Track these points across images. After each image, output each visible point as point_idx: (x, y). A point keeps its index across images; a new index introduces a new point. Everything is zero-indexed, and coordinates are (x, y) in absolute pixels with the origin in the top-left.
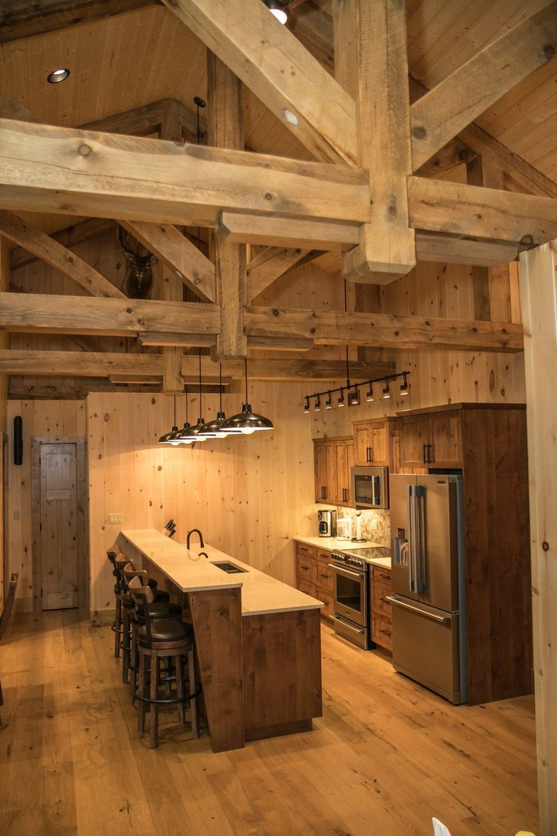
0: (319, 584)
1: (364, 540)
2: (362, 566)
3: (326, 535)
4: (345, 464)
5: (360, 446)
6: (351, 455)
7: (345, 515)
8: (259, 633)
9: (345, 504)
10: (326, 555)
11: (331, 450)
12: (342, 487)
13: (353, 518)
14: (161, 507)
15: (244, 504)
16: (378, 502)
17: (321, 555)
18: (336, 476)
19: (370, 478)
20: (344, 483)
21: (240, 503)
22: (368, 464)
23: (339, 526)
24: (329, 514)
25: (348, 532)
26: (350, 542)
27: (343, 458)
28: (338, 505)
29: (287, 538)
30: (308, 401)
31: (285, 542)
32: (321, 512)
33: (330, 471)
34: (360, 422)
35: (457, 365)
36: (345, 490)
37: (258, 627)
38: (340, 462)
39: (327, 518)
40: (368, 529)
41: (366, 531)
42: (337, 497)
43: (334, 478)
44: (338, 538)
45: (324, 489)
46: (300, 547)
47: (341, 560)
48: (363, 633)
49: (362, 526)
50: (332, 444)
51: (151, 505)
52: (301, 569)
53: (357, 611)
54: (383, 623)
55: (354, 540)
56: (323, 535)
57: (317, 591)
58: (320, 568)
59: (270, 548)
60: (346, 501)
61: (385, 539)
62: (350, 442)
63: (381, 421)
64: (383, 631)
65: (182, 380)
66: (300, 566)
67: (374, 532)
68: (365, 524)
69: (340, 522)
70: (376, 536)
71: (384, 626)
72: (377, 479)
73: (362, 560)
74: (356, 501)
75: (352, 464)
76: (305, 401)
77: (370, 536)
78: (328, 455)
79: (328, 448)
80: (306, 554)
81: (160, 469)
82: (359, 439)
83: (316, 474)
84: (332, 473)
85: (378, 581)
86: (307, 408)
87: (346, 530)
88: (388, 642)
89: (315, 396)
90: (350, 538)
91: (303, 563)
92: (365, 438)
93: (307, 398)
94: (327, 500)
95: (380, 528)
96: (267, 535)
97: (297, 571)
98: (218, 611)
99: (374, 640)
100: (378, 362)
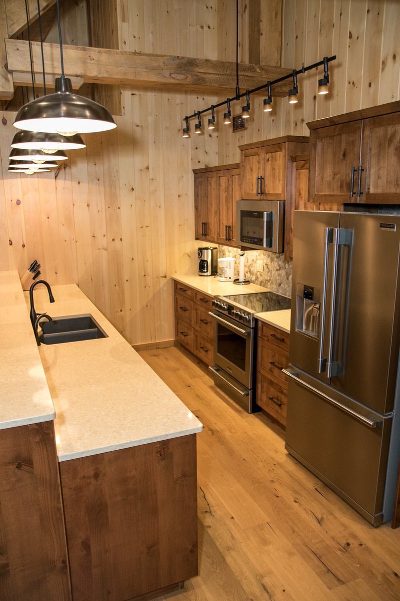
0: (197, 328)
1: (247, 282)
2: (249, 321)
3: (206, 274)
4: (229, 199)
5: (248, 176)
6: (236, 187)
7: (227, 253)
8: (93, 481)
9: (228, 243)
10: (206, 300)
11: (213, 181)
12: (225, 222)
13: (235, 257)
14: (24, 246)
15: (117, 241)
16: (270, 244)
17: (200, 299)
18: (218, 212)
19: (260, 215)
20: (228, 220)
21: (113, 240)
22: (259, 197)
23: (220, 265)
24: (210, 252)
25: (230, 273)
26: (232, 283)
27: (227, 190)
28: (219, 244)
29: (166, 277)
30: (188, 124)
31: (163, 282)
32: (201, 250)
33: (211, 205)
34: (250, 146)
35: (394, 57)
36: (229, 228)
37: (92, 473)
38: (223, 195)
39: (208, 256)
40: (252, 269)
41: (250, 271)
42: (219, 234)
43: (216, 213)
44: (218, 278)
45: (205, 225)
46: (179, 287)
47: (224, 309)
48: (247, 395)
49: (245, 266)
50: (214, 174)
51: (11, 244)
52: (179, 309)
53: (240, 370)
54: (272, 389)
55: (236, 281)
56: (203, 274)
57: (197, 336)
58: (199, 313)
59: (147, 287)
60: (229, 240)
61: (272, 283)
62: (237, 171)
63: (278, 142)
64: (271, 399)
65: (9, 76)
66: (179, 306)
67: (258, 274)
68: (248, 264)
69: (222, 261)
70: (261, 279)
71: (273, 392)
72: (270, 215)
73: (249, 314)
74: (242, 240)
75: (237, 196)
76: (184, 122)
77: (254, 278)
78: (209, 187)
79: (209, 179)
80: (185, 295)
81: (18, 203)
82: (248, 167)
83: (196, 208)
84: (214, 208)
85: (268, 340)
86: (187, 131)
87: (228, 270)
88: (277, 412)
89: (195, 115)
90: (233, 279)
91: (181, 303)
92: (255, 166)
93: (187, 119)
94: (208, 237)
95: (266, 270)
96: (144, 274)
97: (176, 311)
98: (13, 463)
99: (259, 403)
100: (275, 67)
